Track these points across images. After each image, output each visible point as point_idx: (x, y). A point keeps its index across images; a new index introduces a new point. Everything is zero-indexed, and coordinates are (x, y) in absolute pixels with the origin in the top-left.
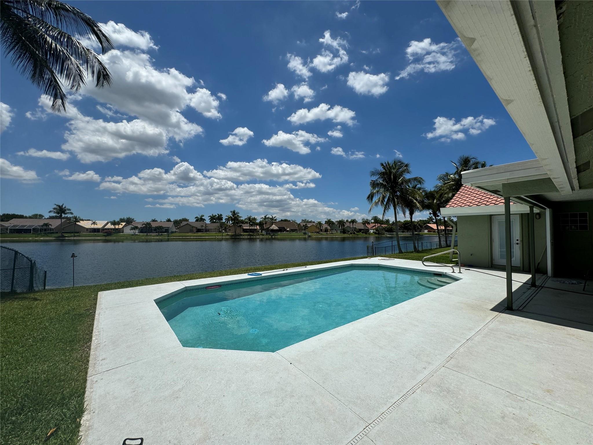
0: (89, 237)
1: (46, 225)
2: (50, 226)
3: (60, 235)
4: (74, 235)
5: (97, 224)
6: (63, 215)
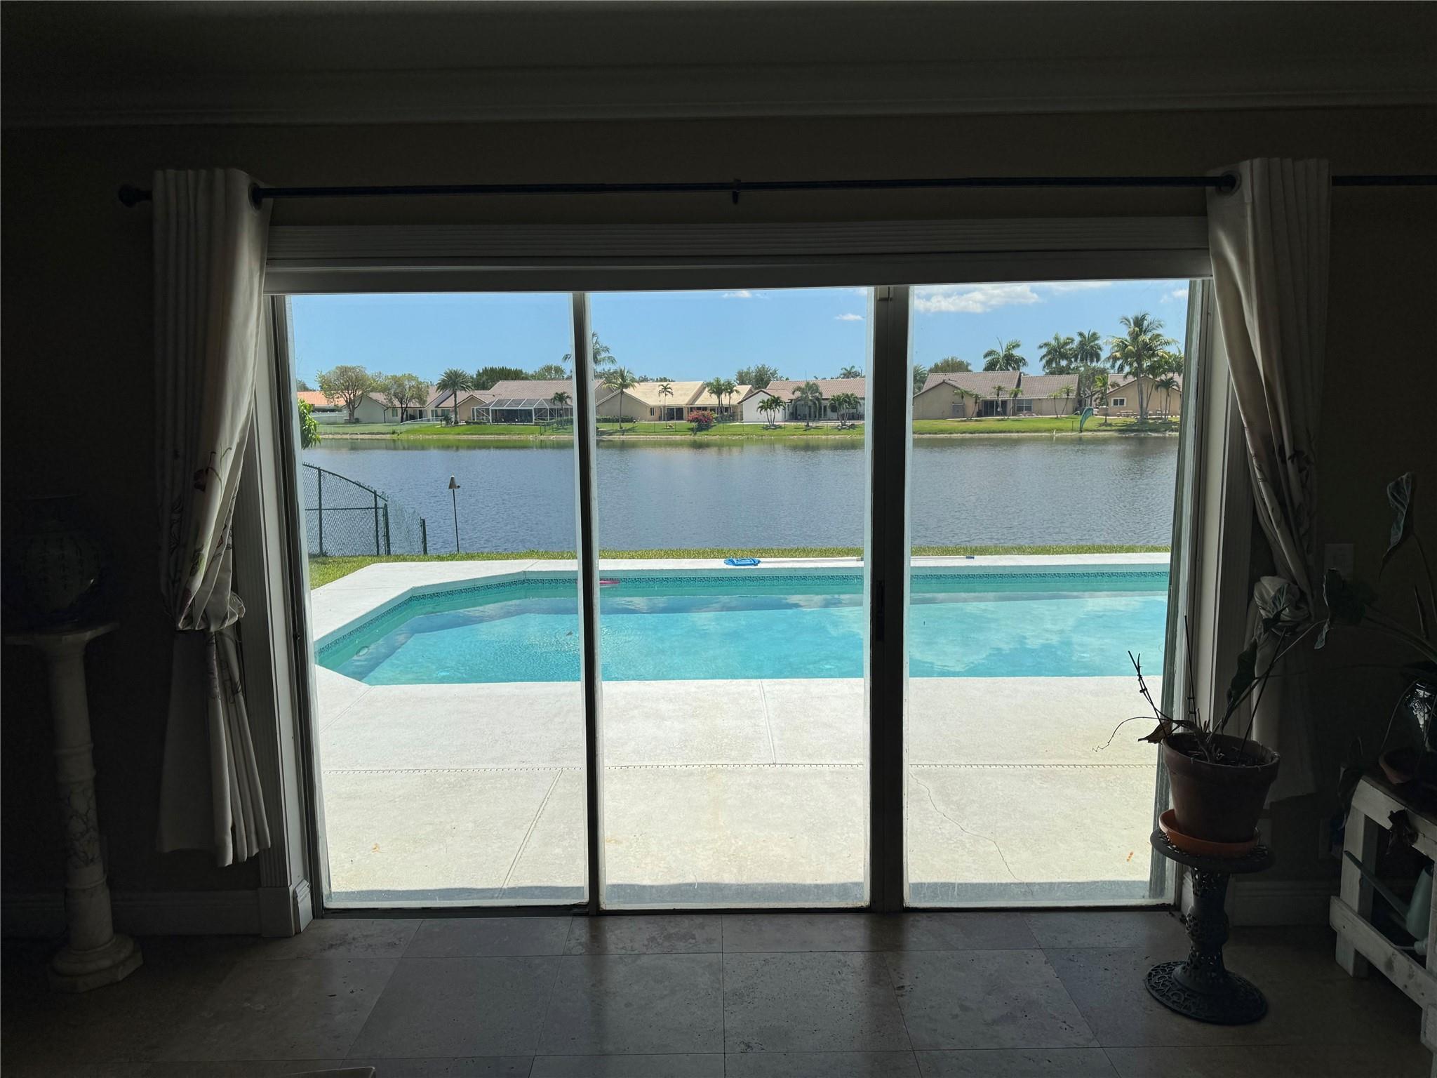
0: (655, 433)
1: (560, 397)
2: (568, 401)
4: (621, 428)
5: (673, 394)
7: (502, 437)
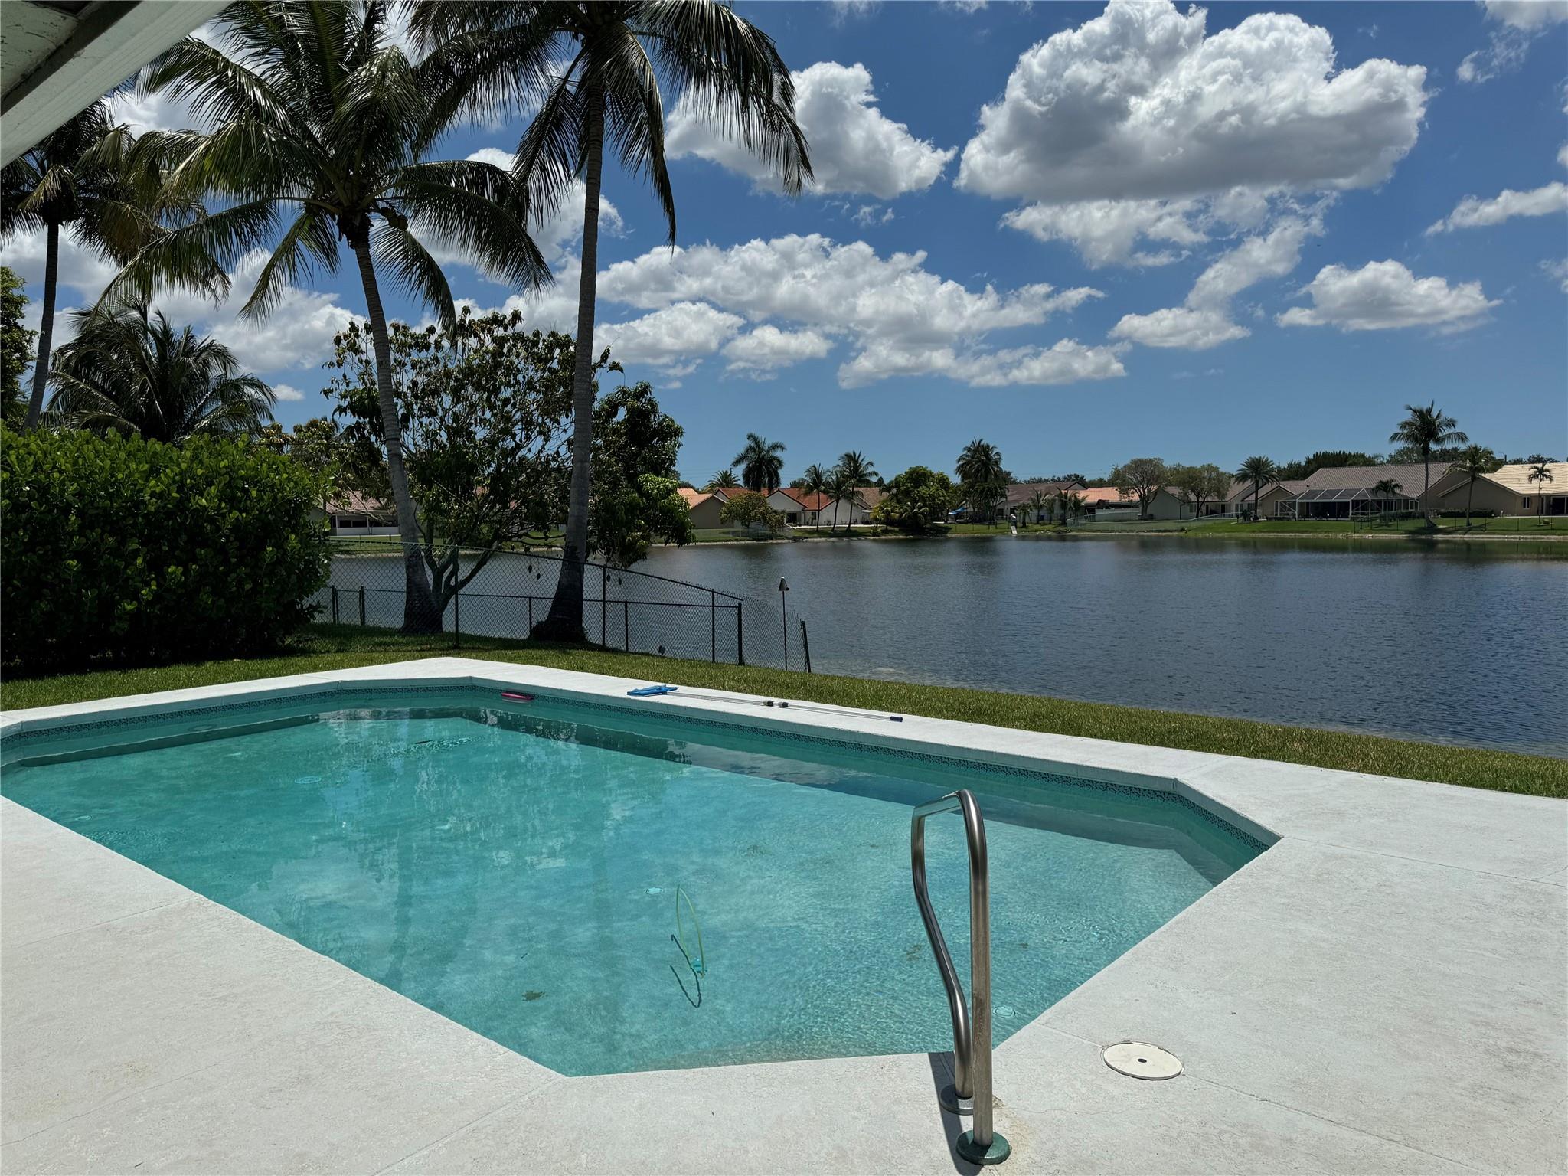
0: (1518, 531)
1: (1385, 486)
2: (1397, 491)
3: (1421, 523)
4: (1469, 524)
5: (1551, 479)
6: (1434, 447)
7: (1304, 535)
